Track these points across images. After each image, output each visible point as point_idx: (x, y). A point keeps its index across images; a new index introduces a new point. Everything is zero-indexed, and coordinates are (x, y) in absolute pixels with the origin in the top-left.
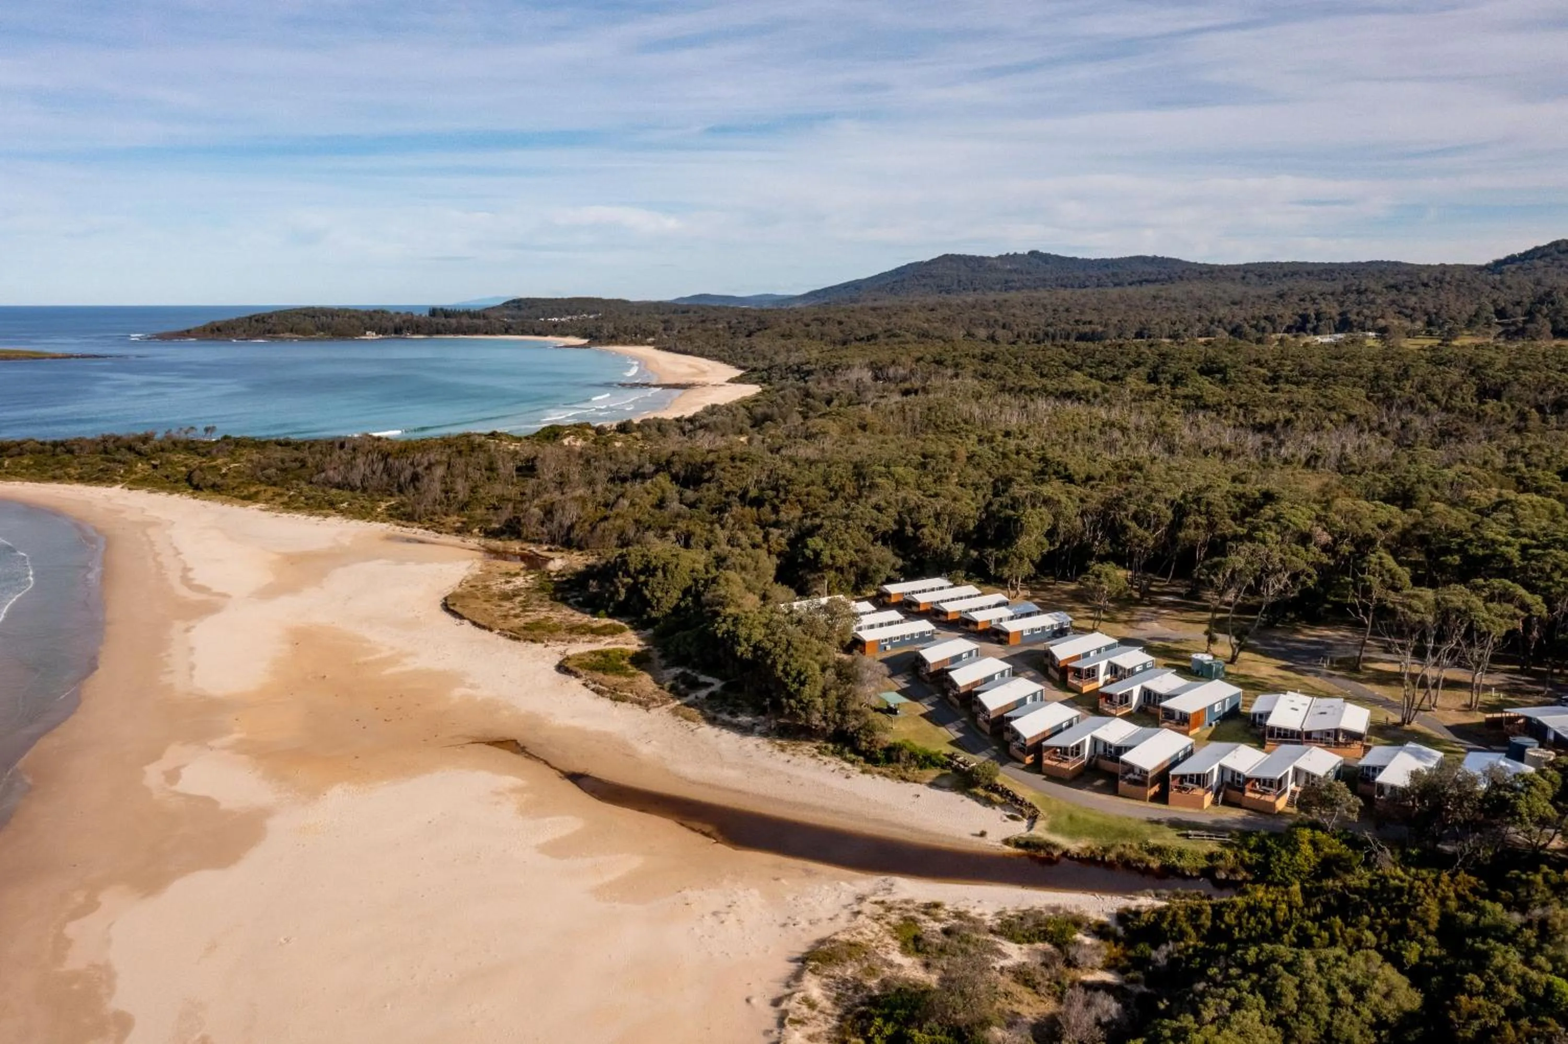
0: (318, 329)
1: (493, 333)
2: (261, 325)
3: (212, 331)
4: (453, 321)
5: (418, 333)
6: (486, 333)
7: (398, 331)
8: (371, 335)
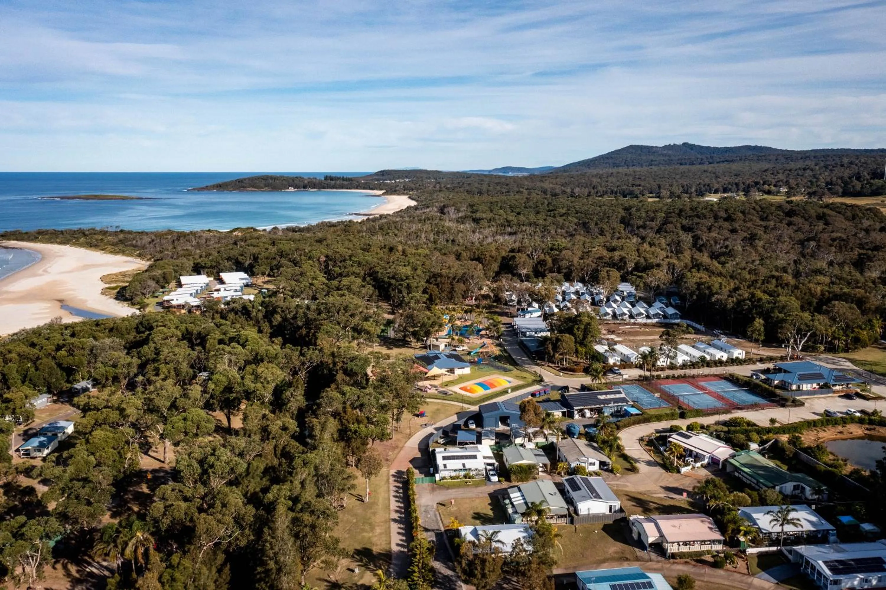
0: (266, 186)
1: (350, 189)
2: (240, 184)
3: (217, 187)
4: (333, 182)
5: (314, 188)
6: (347, 189)
7: (305, 187)
8: (291, 189)
